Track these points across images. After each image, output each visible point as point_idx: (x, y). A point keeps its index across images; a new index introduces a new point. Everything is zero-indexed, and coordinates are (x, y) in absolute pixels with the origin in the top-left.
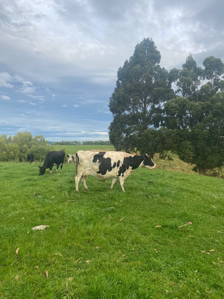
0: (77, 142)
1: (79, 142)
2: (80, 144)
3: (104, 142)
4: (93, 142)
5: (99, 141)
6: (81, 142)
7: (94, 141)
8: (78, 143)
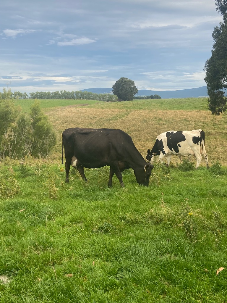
0: (19, 94)
1: (23, 93)
2: (25, 97)
3: (70, 94)
4: (49, 93)
5: (61, 91)
6: (28, 95)
7: (51, 92)
8: (22, 96)
